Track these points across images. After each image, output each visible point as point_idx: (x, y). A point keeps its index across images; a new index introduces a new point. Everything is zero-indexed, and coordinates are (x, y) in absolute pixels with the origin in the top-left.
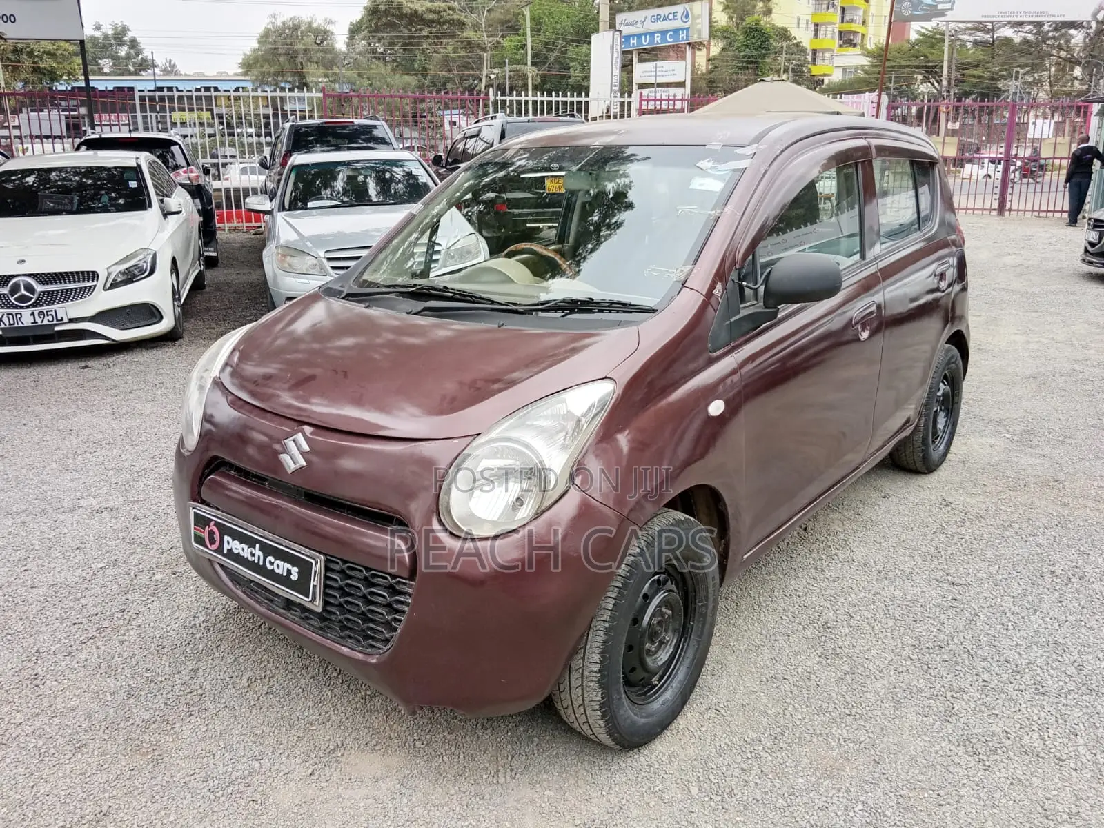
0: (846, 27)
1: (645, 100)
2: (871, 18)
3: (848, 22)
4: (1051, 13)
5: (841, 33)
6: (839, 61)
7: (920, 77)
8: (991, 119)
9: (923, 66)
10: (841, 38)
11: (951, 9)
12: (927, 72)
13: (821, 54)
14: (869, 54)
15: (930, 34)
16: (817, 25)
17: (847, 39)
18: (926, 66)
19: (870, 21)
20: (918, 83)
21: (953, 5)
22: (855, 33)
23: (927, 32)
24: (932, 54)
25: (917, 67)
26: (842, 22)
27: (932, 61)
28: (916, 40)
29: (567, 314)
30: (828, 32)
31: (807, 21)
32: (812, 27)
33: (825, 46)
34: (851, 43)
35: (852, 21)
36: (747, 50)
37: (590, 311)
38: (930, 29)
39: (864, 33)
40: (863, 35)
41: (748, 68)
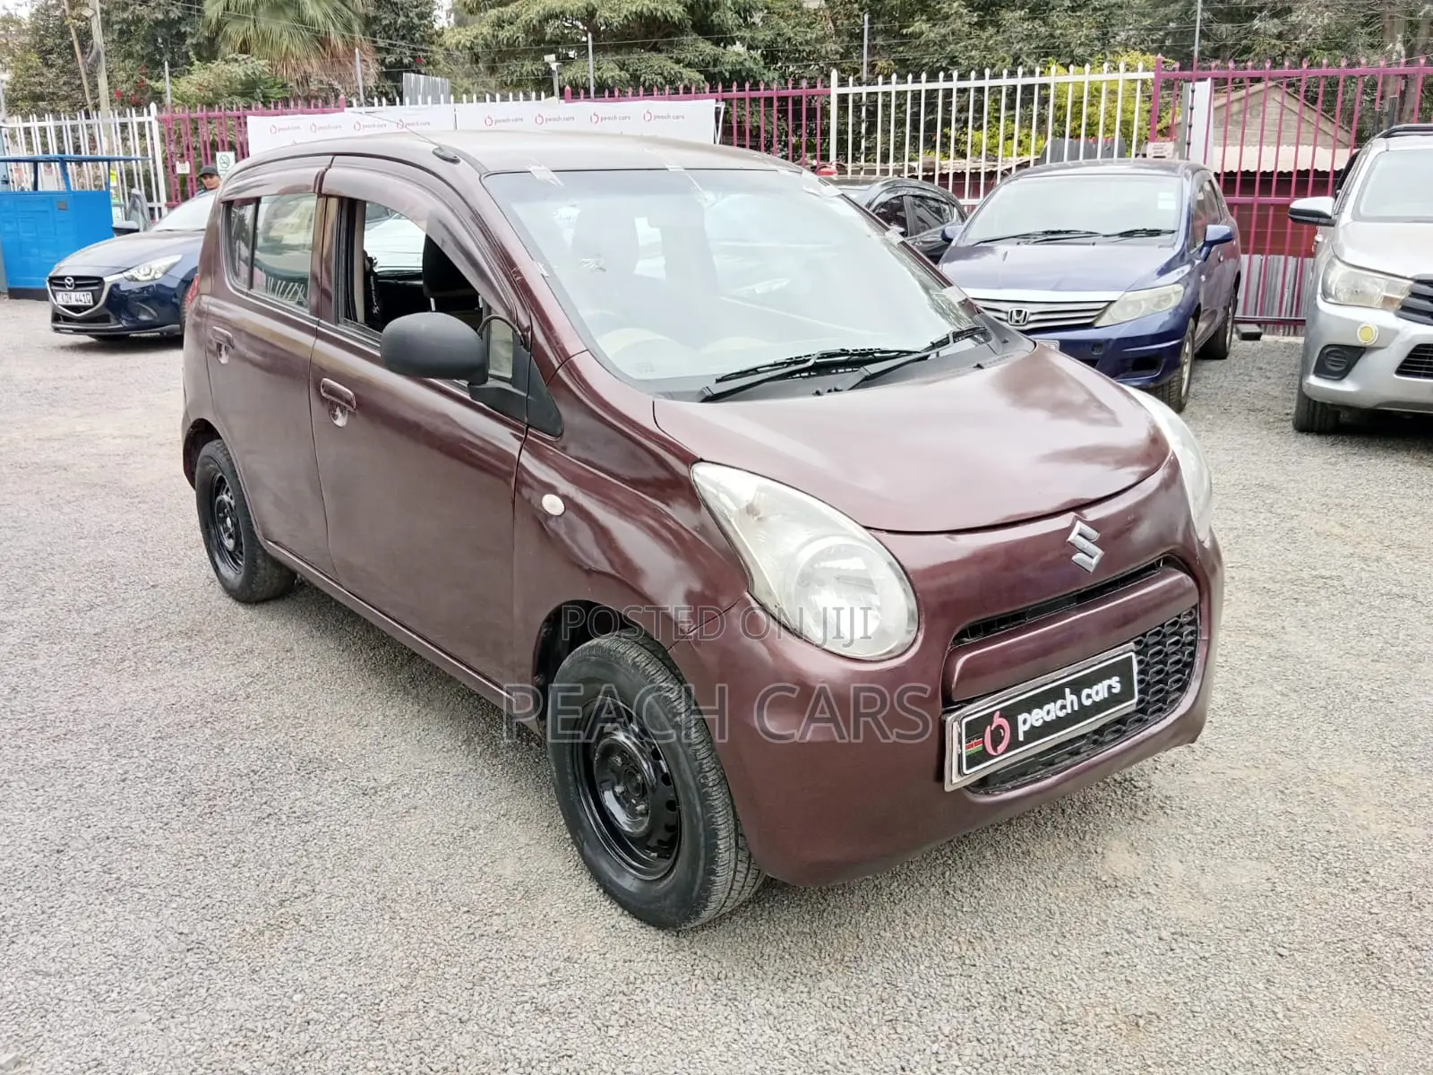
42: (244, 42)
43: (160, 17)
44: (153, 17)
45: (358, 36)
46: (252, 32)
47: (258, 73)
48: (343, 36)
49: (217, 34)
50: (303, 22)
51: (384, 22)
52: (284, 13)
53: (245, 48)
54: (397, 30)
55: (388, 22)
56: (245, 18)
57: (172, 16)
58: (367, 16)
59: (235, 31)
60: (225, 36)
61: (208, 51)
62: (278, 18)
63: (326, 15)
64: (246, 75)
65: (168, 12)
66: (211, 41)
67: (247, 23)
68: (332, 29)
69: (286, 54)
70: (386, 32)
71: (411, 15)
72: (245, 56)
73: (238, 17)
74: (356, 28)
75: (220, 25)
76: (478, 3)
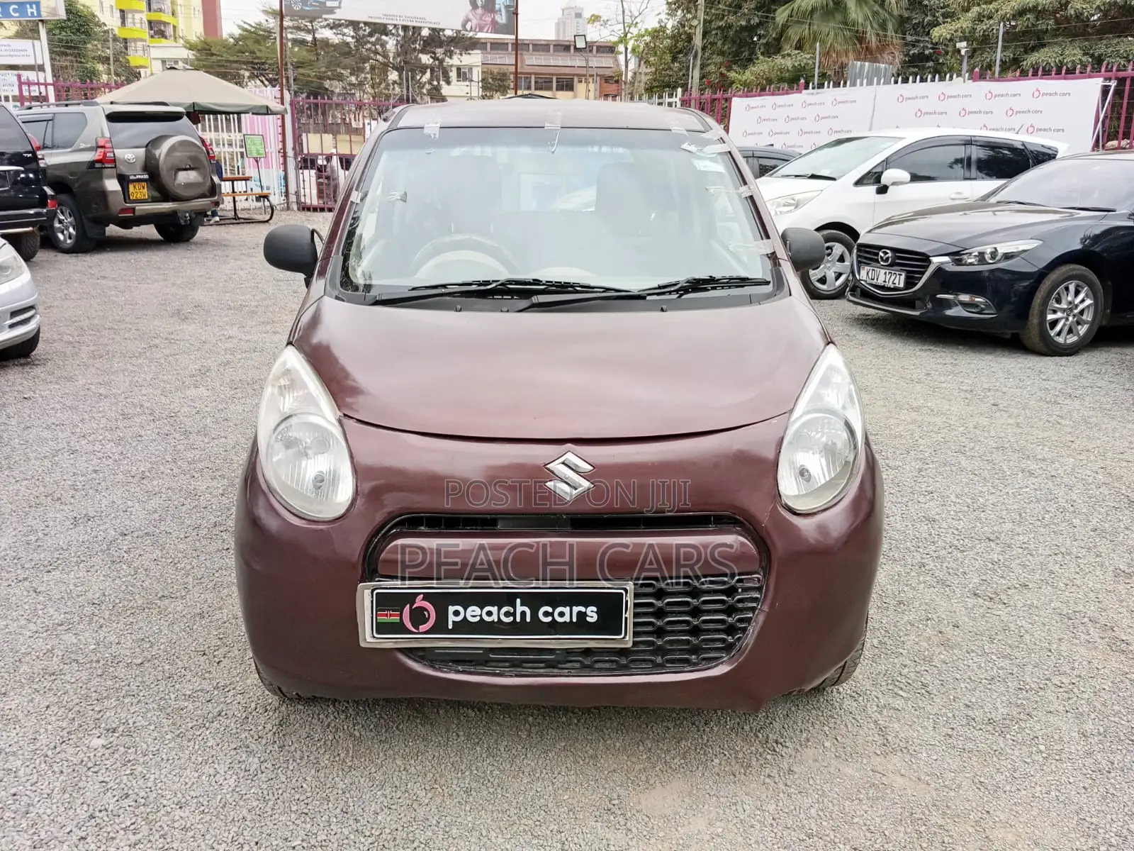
0: (155, 16)
1: (25, 83)
2: (179, 7)
3: (155, 11)
4: (428, 20)
5: (150, 22)
6: (155, 53)
7: (247, 74)
8: (325, 119)
9: (248, 63)
10: (151, 28)
11: (339, 7)
12: (254, 68)
13: (133, 44)
14: (191, 47)
15: (253, 30)
16: (122, 11)
17: (158, 30)
18: (252, 63)
19: (179, 12)
20: (246, 80)
21: (340, 3)
22: (165, 24)
23: (249, 28)
24: (260, 51)
25: (245, 63)
26: (150, 10)
27: (259, 58)
28: (240, 35)
29: (682, 295)
30: (136, 21)
31: (112, 6)
32: (118, 14)
33: (136, 35)
34: (162, 34)
35: (160, 10)
36: (64, 33)
37: (706, 290)
38: (254, 25)
39: (175, 24)
40: (174, 27)
41: (67, 55)
42: (799, 41)
43: (744, 23)
44: (739, 24)
45: (890, 33)
46: (807, 31)
47: (803, 65)
48: (878, 35)
49: (782, 36)
50: (846, 23)
51: (914, 22)
52: (834, 17)
53: (799, 46)
54: (923, 27)
55: (917, 21)
56: (803, 23)
57: (752, 22)
58: (901, 16)
59: (794, 33)
60: (786, 37)
61: (774, 48)
62: (828, 21)
63: (866, 18)
64: (794, 66)
65: (750, 20)
66: (778, 39)
67: (803, 26)
68: (869, 27)
69: (829, 48)
70: (915, 29)
71: (937, 14)
72: (797, 52)
73: (798, 22)
74: (890, 26)
75: (785, 27)
76: (969, 3)
